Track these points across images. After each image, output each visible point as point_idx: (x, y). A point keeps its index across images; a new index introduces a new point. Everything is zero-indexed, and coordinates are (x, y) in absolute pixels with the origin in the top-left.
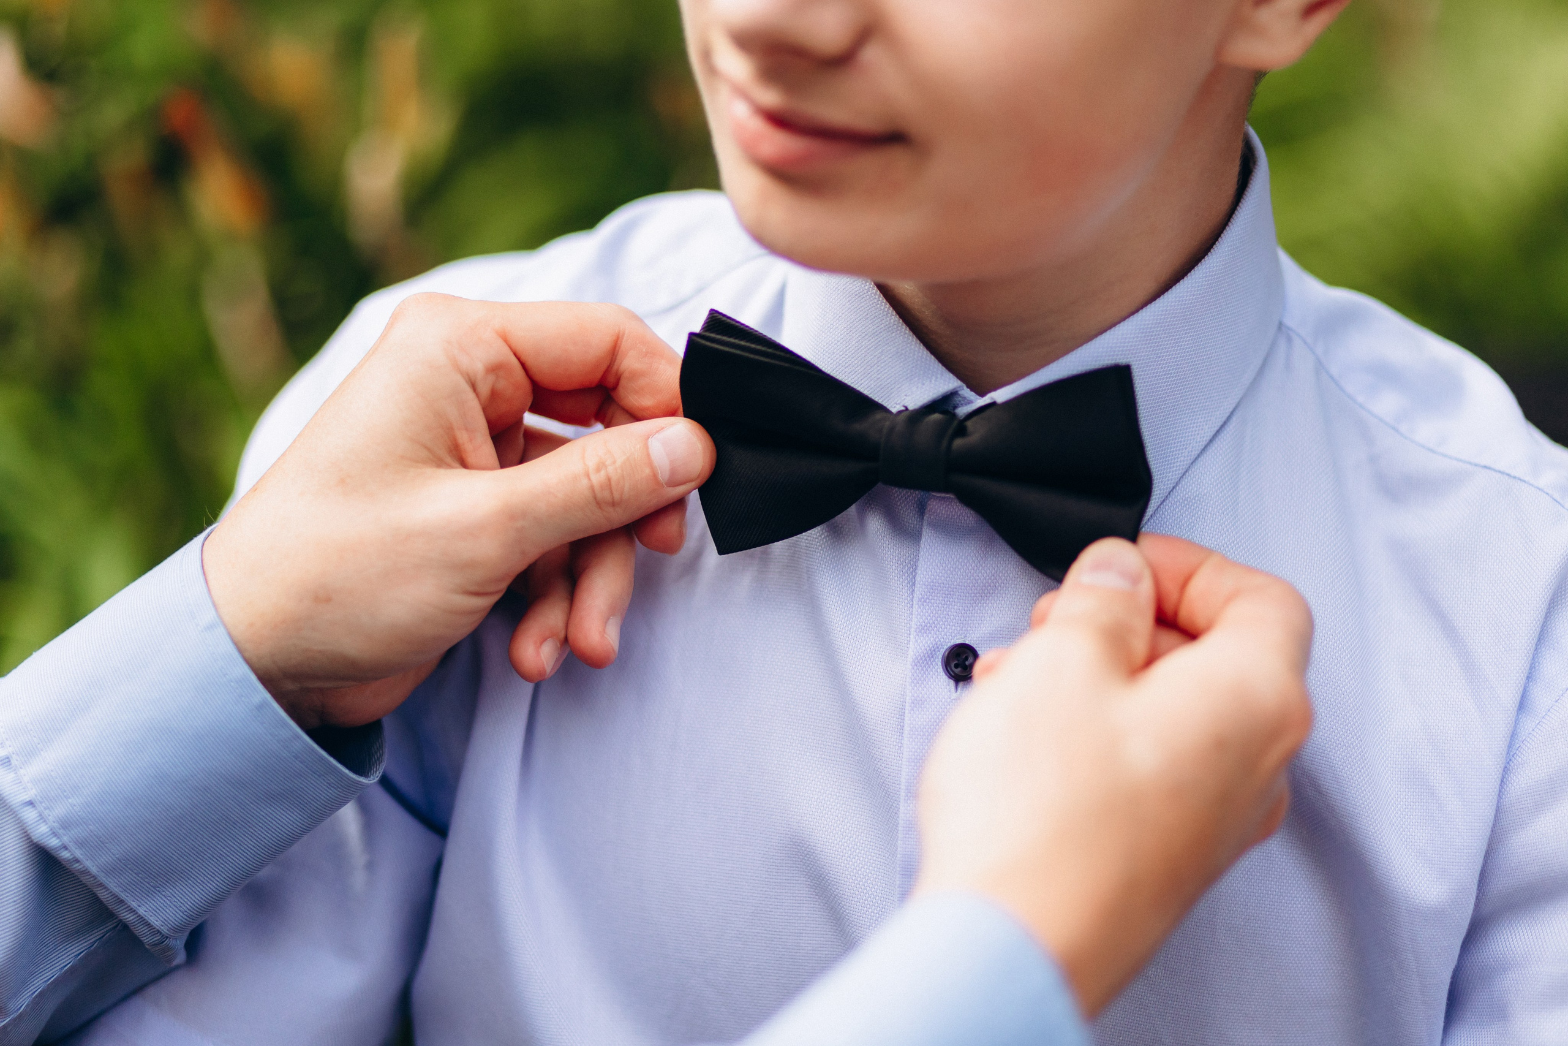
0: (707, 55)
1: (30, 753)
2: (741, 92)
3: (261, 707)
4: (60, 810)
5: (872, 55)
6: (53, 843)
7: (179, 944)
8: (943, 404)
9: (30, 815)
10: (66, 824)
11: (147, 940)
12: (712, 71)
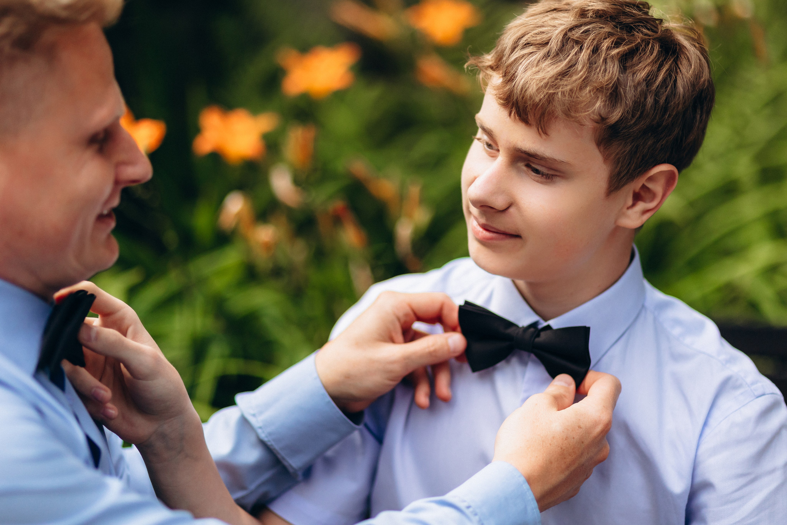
0: (468, 208)
1: (261, 413)
2: (476, 218)
3: (329, 402)
4: (269, 430)
5: (512, 210)
6: (266, 439)
7: (300, 473)
8: (534, 325)
9: (259, 431)
10: (270, 434)
11: (291, 470)
12: (470, 213)
